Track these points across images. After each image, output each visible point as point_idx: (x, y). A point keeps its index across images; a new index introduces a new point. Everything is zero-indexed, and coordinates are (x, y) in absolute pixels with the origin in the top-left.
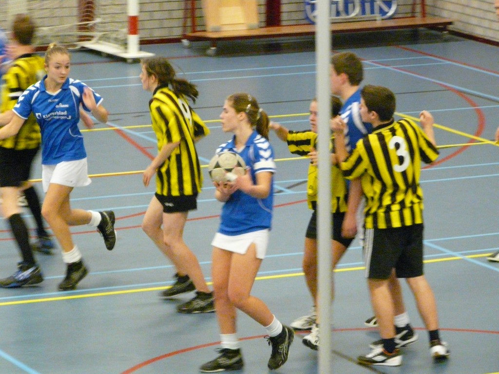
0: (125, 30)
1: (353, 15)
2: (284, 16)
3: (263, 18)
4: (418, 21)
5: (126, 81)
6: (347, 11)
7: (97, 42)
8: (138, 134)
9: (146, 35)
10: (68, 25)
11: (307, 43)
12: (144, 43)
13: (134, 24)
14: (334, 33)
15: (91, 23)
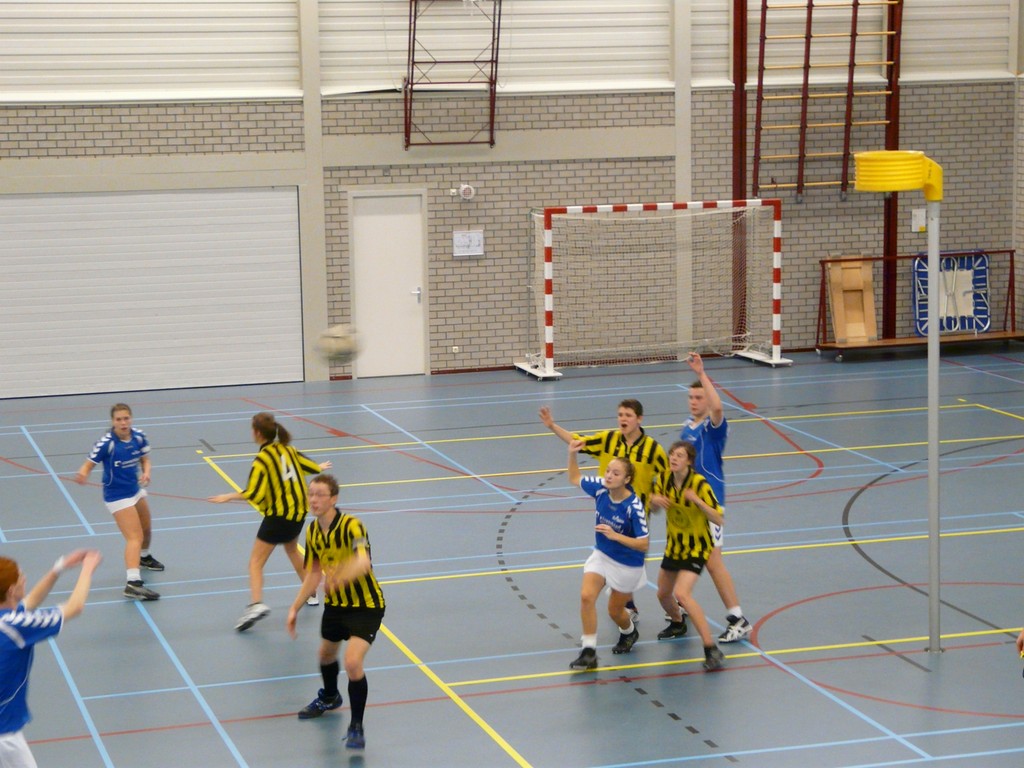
0: (770, 342)
1: (954, 330)
2: (898, 331)
3: (881, 332)
4: (1009, 334)
5: (771, 382)
6: (950, 327)
7: (748, 351)
8: (781, 424)
9: (787, 346)
10: (725, 338)
11: (921, 352)
12: (784, 352)
13: (777, 337)
14: (941, 343)
15: (743, 336)
